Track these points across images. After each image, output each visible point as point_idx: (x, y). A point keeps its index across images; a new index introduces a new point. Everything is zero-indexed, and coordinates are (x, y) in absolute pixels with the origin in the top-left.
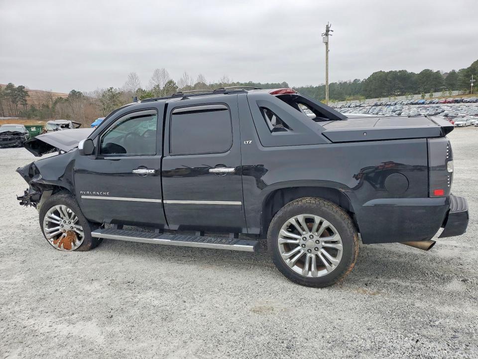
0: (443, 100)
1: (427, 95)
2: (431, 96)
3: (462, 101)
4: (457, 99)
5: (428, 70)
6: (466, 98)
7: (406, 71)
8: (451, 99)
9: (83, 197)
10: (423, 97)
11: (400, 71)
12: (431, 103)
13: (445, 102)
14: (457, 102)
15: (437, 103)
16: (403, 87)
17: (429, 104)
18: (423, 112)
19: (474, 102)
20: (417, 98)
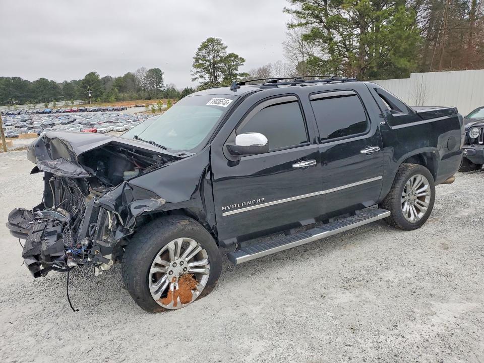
0: (68, 109)
1: (51, 105)
2: (55, 105)
3: (86, 110)
4: (81, 108)
5: (44, 79)
6: (88, 107)
7: (20, 78)
8: (75, 108)
9: (225, 214)
10: (46, 106)
11: (13, 78)
12: (57, 112)
13: (71, 111)
14: (81, 111)
15: (64, 112)
16: (20, 95)
17: (56, 113)
18: (56, 121)
19: (96, 111)
20: (40, 107)
